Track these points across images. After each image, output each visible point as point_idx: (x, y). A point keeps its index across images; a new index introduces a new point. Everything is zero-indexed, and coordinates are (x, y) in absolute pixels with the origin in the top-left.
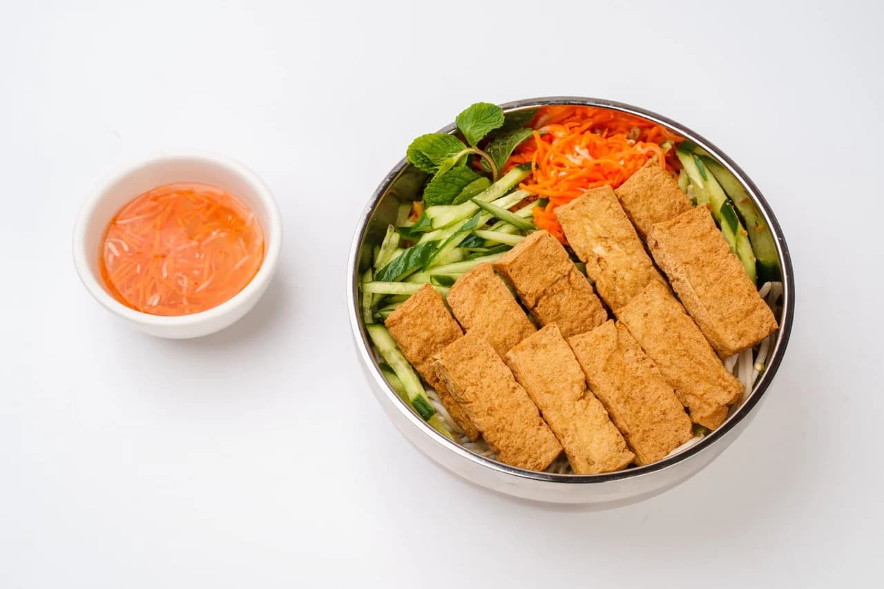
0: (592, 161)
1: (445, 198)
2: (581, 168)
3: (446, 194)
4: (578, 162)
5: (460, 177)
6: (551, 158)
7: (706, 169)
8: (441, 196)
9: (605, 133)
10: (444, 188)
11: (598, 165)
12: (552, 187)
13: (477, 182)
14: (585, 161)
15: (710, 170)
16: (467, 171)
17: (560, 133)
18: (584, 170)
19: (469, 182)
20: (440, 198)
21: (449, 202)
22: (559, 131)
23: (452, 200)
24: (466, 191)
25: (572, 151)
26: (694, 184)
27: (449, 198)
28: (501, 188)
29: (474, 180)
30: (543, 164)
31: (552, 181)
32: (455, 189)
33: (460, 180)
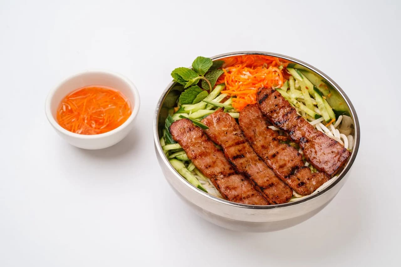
0: (252, 76)
1: (189, 101)
2: (248, 79)
3: (189, 99)
4: (246, 77)
5: (195, 91)
6: (233, 78)
7: (302, 74)
8: (187, 100)
9: (253, 68)
10: (188, 97)
11: (255, 77)
12: (237, 89)
13: (202, 93)
14: (249, 77)
15: (303, 74)
16: (198, 88)
17: (234, 70)
18: (250, 80)
19: (199, 93)
20: (186, 102)
21: (191, 103)
22: (233, 68)
23: (192, 102)
24: (198, 97)
25: (242, 74)
26: (298, 80)
27: (191, 101)
28: (214, 94)
29: (201, 92)
30: (230, 82)
31: (237, 87)
32: (193, 97)
33: (195, 92)
